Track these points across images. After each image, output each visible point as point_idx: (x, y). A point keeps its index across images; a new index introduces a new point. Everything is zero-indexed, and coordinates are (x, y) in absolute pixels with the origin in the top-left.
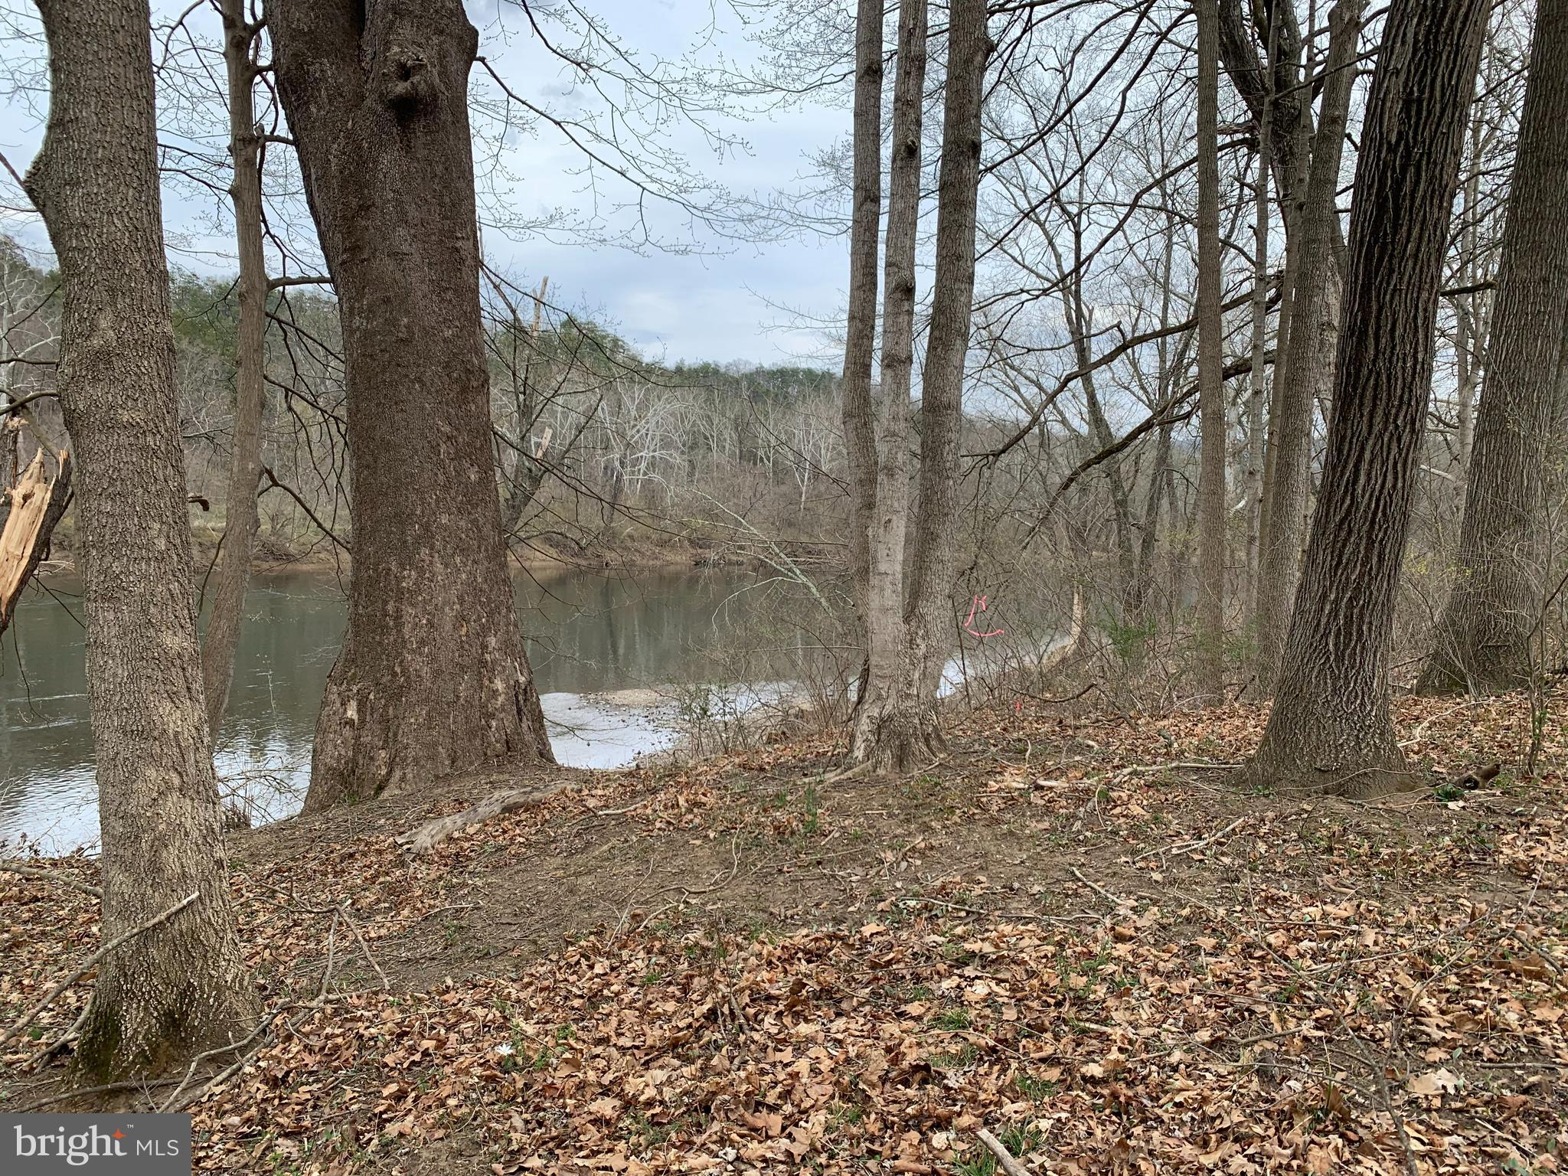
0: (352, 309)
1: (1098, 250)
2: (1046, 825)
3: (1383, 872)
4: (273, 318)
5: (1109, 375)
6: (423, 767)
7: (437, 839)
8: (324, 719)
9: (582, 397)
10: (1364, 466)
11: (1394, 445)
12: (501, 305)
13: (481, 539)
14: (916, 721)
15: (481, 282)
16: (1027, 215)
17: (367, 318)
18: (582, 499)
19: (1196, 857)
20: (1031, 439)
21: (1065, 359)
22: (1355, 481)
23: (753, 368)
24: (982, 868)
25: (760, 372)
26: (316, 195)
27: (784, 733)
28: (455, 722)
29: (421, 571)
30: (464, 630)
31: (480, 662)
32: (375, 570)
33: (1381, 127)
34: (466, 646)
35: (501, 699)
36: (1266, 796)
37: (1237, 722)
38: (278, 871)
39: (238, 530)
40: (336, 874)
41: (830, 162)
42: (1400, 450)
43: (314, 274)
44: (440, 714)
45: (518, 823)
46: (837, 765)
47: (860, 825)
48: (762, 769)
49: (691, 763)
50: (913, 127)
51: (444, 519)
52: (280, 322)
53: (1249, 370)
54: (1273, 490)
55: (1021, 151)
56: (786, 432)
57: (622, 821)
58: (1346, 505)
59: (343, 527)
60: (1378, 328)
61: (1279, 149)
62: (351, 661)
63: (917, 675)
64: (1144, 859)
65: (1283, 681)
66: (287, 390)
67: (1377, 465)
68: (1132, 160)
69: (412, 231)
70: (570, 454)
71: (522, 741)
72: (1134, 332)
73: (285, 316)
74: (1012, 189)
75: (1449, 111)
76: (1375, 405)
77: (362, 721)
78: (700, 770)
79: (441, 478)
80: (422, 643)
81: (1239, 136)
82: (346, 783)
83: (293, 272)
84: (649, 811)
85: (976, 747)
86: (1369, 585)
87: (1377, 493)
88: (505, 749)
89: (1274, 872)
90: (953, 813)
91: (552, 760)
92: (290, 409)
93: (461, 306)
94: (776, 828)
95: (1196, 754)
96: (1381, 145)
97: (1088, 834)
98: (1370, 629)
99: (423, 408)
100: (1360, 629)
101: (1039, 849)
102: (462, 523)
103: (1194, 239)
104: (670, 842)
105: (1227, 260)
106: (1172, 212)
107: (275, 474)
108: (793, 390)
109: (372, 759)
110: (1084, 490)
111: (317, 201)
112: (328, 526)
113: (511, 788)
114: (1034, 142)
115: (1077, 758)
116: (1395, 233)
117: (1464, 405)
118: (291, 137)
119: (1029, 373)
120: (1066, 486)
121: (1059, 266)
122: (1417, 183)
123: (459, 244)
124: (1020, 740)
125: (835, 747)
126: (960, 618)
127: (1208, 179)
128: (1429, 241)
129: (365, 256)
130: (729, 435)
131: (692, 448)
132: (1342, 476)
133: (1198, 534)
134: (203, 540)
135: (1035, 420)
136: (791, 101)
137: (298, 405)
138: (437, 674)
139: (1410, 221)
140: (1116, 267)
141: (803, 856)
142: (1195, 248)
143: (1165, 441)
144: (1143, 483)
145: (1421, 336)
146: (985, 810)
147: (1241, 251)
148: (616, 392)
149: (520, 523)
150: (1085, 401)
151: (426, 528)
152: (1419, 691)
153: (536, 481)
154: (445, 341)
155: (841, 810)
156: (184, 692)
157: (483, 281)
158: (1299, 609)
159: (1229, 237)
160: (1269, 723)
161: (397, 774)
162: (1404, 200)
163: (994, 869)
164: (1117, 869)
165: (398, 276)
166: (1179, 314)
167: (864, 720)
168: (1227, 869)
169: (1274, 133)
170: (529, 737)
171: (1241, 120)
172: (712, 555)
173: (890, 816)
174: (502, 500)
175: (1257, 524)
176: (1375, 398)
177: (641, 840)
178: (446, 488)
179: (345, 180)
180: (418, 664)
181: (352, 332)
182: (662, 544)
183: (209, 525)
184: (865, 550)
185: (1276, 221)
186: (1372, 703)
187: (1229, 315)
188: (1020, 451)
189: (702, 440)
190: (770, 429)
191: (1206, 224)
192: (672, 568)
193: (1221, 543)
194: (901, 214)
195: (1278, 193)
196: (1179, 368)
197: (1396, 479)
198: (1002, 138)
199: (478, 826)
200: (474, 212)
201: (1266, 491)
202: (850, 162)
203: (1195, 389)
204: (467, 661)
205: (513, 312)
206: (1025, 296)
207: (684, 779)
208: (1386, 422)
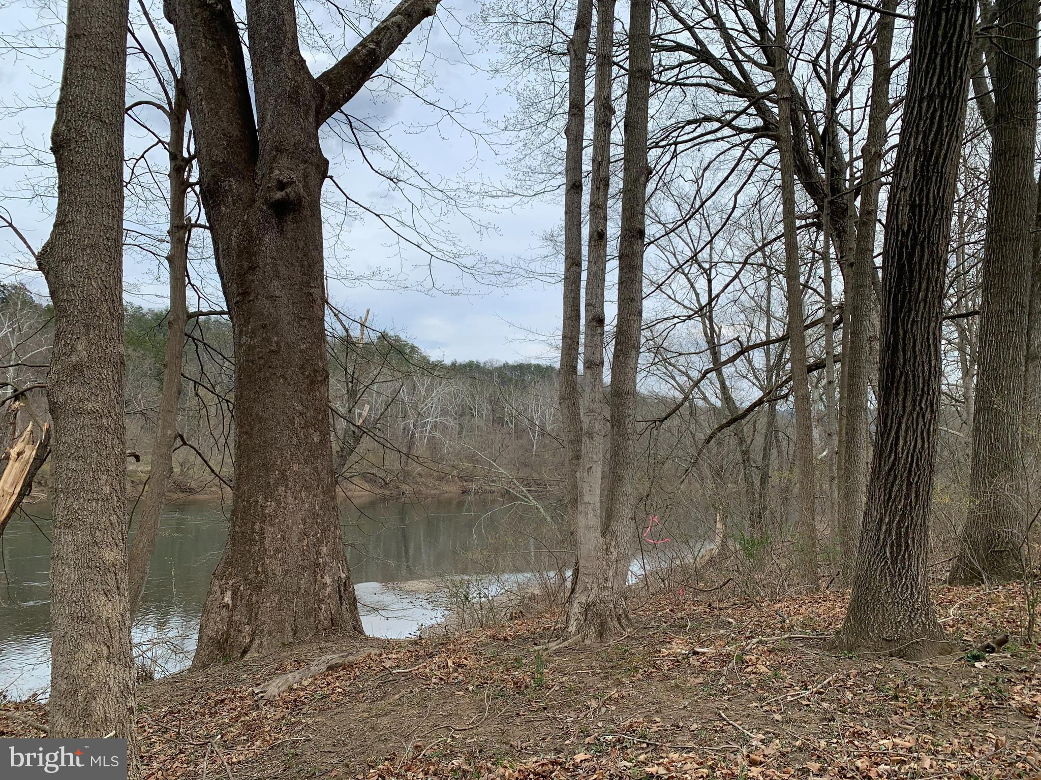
0: (241, 331)
1: (723, 291)
2: (701, 680)
3: (934, 714)
4: (189, 336)
5: (733, 369)
6: (274, 637)
7: (282, 689)
8: (209, 603)
9: (389, 383)
10: (902, 433)
11: (920, 420)
12: (339, 327)
13: (320, 480)
14: (612, 606)
15: (326, 312)
16: (676, 270)
17: (251, 337)
18: (387, 451)
19: (804, 703)
20: (685, 410)
21: (704, 359)
22: (897, 444)
23: (501, 363)
24: (657, 712)
25: (506, 366)
26: (221, 260)
27: (521, 612)
28: (297, 606)
29: (278, 503)
30: (306, 541)
31: (315, 564)
32: (248, 502)
33: (897, 222)
34: (306, 553)
35: (329, 590)
36: (851, 658)
37: (829, 604)
38: (171, 713)
39: (158, 475)
40: (211, 715)
41: (551, 238)
42: (925, 424)
43: (218, 309)
44: (287, 600)
45: (337, 678)
46: (558, 637)
47: (573, 681)
48: (506, 640)
49: (457, 634)
50: (601, 221)
51: (295, 467)
52: (194, 339)
53: (824, 366)
54: (844, 445)
55: (673, 230)
56: (523, 405)
57: (409, 677)
58: (891, 459)
59: (228, 471)
60: (905, 345)
61: (836, 229)
62: (229, 563)
63: (611, 574)
64: (768, 704)
65: (858, 577)
66: (195, 382)
67: (910, 433)
68: (743, 235)
69: (283, 283)
70: (381, 421)
71: (342, 619)
72: (748, 341)
73: (197, 334)
74: (666, 253)
75: (939, 213)
76: (906, 394)
77: (235, 605)
78: (463, 640)
79: (295, 440)
80: (277, 551)
81: (810, 221)
82: (221, 649)
83: (205, 308)
84: (427, 670)
85: (653, 623)
86: (911, 512)
87: (911, 451)
88: (330, 624)
89: (858, 714)
90: (637, 672)
91: (361, 632)
92: (197, 395)
93: (313, 329)
94: (515, 683)
95: (802, 627)
96: (898, 232)
97: (730, 686)
98: (913, 542)
99: (284, 395)
100: (906, 542)
101: (696, 698)
102: (307, 470)
103: (784, 283)
104: (442, 692)
105: (807, 296)
106: (770, 267)
107: (185, 436)
108: (528, 378)
109: (240, 631)
110: (720, 444)
111: (222, 264)
112: (217, 470)
113: (334, 652)
114: (680, 226)
115: (722, 632)
116: (911, 285)
117: (967, 389)
118: (208, 225)
119: (681, 368)
120: (708, 442)
121: (698, 300)
122: (922, 256)
123: (313, 290)
124: (682, 618)
125: (556, 623)
126: (640, 530)
127: (792, 247)
128: (933, 291)
129: (251, 298)
130: (486, 408)
131: (461, 415)
132: (888, 440)
133: (796, 475)
134: (135, 479)
135: (686, 399)
136: (526, 201)
137: (202, 391)
138: (286, 572)
139: (920, 278)
140: (735, 301)
141: (533, 703)
142: (786, 289)
143: (772, 411)
144: (759, 440)
145: (932, 349)
146: (659, 670)
147: (815, 290)
148: (413, 380)
149: (346, 467)
150: (718, 385)
151: (283, 473)
152: (951, 581)
153: (357, 440)
154: (301, 351)
155: (560, 670)
156: (115, 590)
157: (327, 311)
158: (865, 530)
159: (807, 282)
160: (850, 606)
161: (257, 642)
162: (915, 266)
163: (666, 712)
164: (750, 712)
165: (272, 310)
166: (778, 330)
167: (576, 605)
168: (826, 711)
169: (832, 218)
170: (347, 616)
171: (811, 211)
172: (473, 486)
173: (594, 674)
174: (334, 451)
175: (835, 468)
176: (906, 390)
177: (423, 691)
178: (297, 447)
179: (240, 251)
180: (274, 566)
181: (241, 346)
182: (440, 479)
183: (139, 469)
184: (575, 486)
185: (836, 273)
186: (919, 593)
187: (810, 331)
188: (677, 418)
189: (467, 410)
190: (512, 404)
191: (792, 275)
192: (446, 495)
193: (812, 481)
194: (594, 274)
195: (837, 255)
196: (779, 365)
197: (923, 442)
198: (659, 222)
199: (310, 680)
200: (322, 271)
201: (840, 446)
202: (563, 238)
203: (790, 379)
204: (307, 563)
205: (347, 331)
206: (676, 320)
207: (452, 647)
208: (914, 406)
